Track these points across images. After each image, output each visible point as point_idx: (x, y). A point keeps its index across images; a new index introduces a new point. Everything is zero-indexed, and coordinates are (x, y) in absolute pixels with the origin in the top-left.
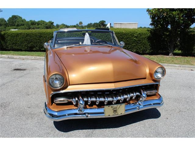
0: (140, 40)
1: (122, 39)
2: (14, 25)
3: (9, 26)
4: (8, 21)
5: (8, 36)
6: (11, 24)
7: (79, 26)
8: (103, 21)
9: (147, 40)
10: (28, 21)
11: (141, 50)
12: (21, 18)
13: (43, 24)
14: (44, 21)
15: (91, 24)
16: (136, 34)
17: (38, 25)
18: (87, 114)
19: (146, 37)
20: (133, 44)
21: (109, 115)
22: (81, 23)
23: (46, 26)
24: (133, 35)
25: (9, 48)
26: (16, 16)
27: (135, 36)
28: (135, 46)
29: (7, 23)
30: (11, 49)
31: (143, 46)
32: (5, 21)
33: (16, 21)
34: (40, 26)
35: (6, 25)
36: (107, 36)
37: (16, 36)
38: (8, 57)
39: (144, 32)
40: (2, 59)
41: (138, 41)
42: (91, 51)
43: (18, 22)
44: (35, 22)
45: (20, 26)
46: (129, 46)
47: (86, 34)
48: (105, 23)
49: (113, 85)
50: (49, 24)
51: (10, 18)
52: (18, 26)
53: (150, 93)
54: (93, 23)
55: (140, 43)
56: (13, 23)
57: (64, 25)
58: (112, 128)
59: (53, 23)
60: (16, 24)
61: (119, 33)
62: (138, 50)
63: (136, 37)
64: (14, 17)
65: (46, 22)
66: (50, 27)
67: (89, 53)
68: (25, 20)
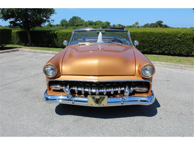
0: (184, 41)
1: (164, 39)
2: (74, 26)
3: (69, 27)
4: (69, 21)
5: (60, 35)
6: (71, 24)
7: (135, 26)
8: (160, 21)
9: (192, 41)
10: (87, 22)
11: (185, 52)
12: (80, 19)
13: (100, 25)
14: (101, 22)
15: (148, 24)
16: (179, 34)
17: (95, 25)
18: (73, 101)
19: (191, 38)
20: (176, 45)
21: (92, 105)
22: (137, 23)
23: (103, 27)
24: (176, 35)
25: (60, 46)
26: (76, 17)
27: (178, 37)
28: (178, 47)
29: (68, 23)
30: (61, 46)
31: (188, 48)
32: (67, 22)
33: (76, 21)
34: (97, 26)
35: (67, 26)
36: (148, 36)
37: (66, 35)
38: (53, 53)
39: (189, 32)
40: (48, 54)
41: (181, 42)
42: (102, 49)
43: (77, 22)
44: (93, 22)
45: (79, 26)
46: (171, 47)
47: (100, 33)
48: (162, 24)
49: (97, 77)
50: (106, 24)
51: (71, 19)
52: (77, 26)
53: (139, 89)
54: (150, 24)
55: (184, 44)
56: (73, 23)
57: (121, 25)
58: (100, 118)
59: (110, 23)
60: (76, 24)
61: (161, 33)
62: (181, 51)
63: (180, 38)
64: (75, 18)
65: (103, 22)
66: (107, 27)
67: (100, 51)
68: (84, 21)
